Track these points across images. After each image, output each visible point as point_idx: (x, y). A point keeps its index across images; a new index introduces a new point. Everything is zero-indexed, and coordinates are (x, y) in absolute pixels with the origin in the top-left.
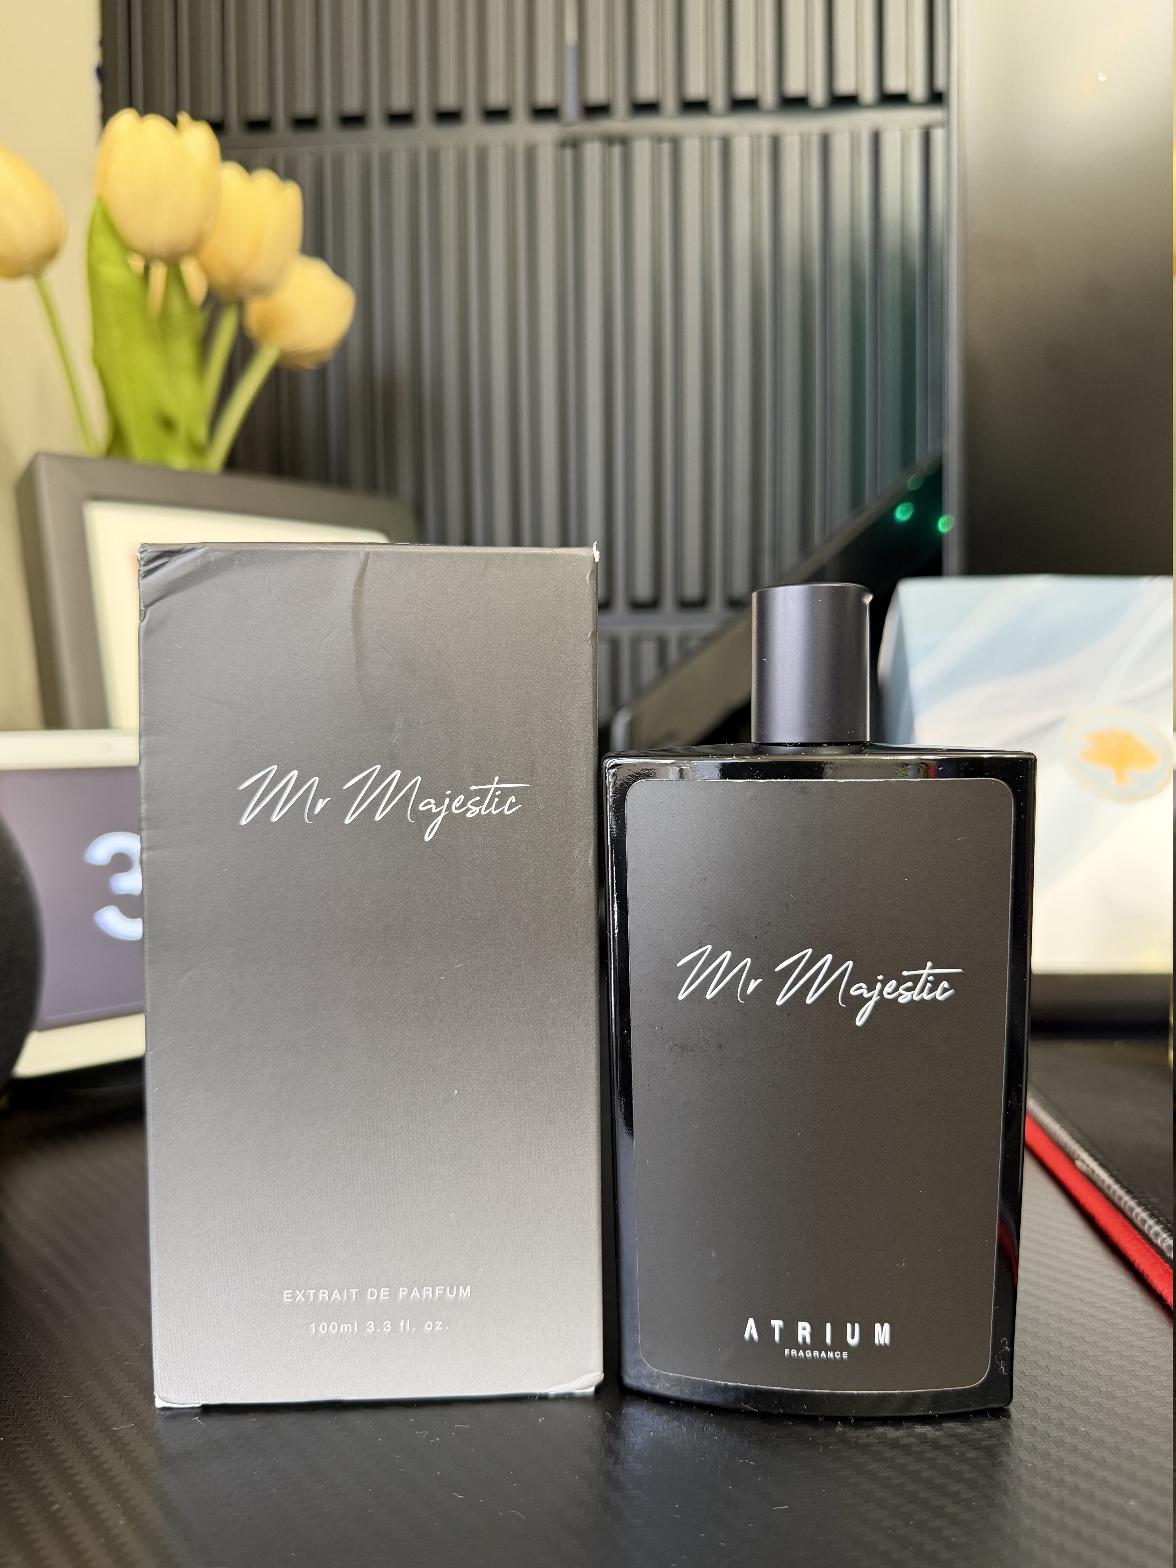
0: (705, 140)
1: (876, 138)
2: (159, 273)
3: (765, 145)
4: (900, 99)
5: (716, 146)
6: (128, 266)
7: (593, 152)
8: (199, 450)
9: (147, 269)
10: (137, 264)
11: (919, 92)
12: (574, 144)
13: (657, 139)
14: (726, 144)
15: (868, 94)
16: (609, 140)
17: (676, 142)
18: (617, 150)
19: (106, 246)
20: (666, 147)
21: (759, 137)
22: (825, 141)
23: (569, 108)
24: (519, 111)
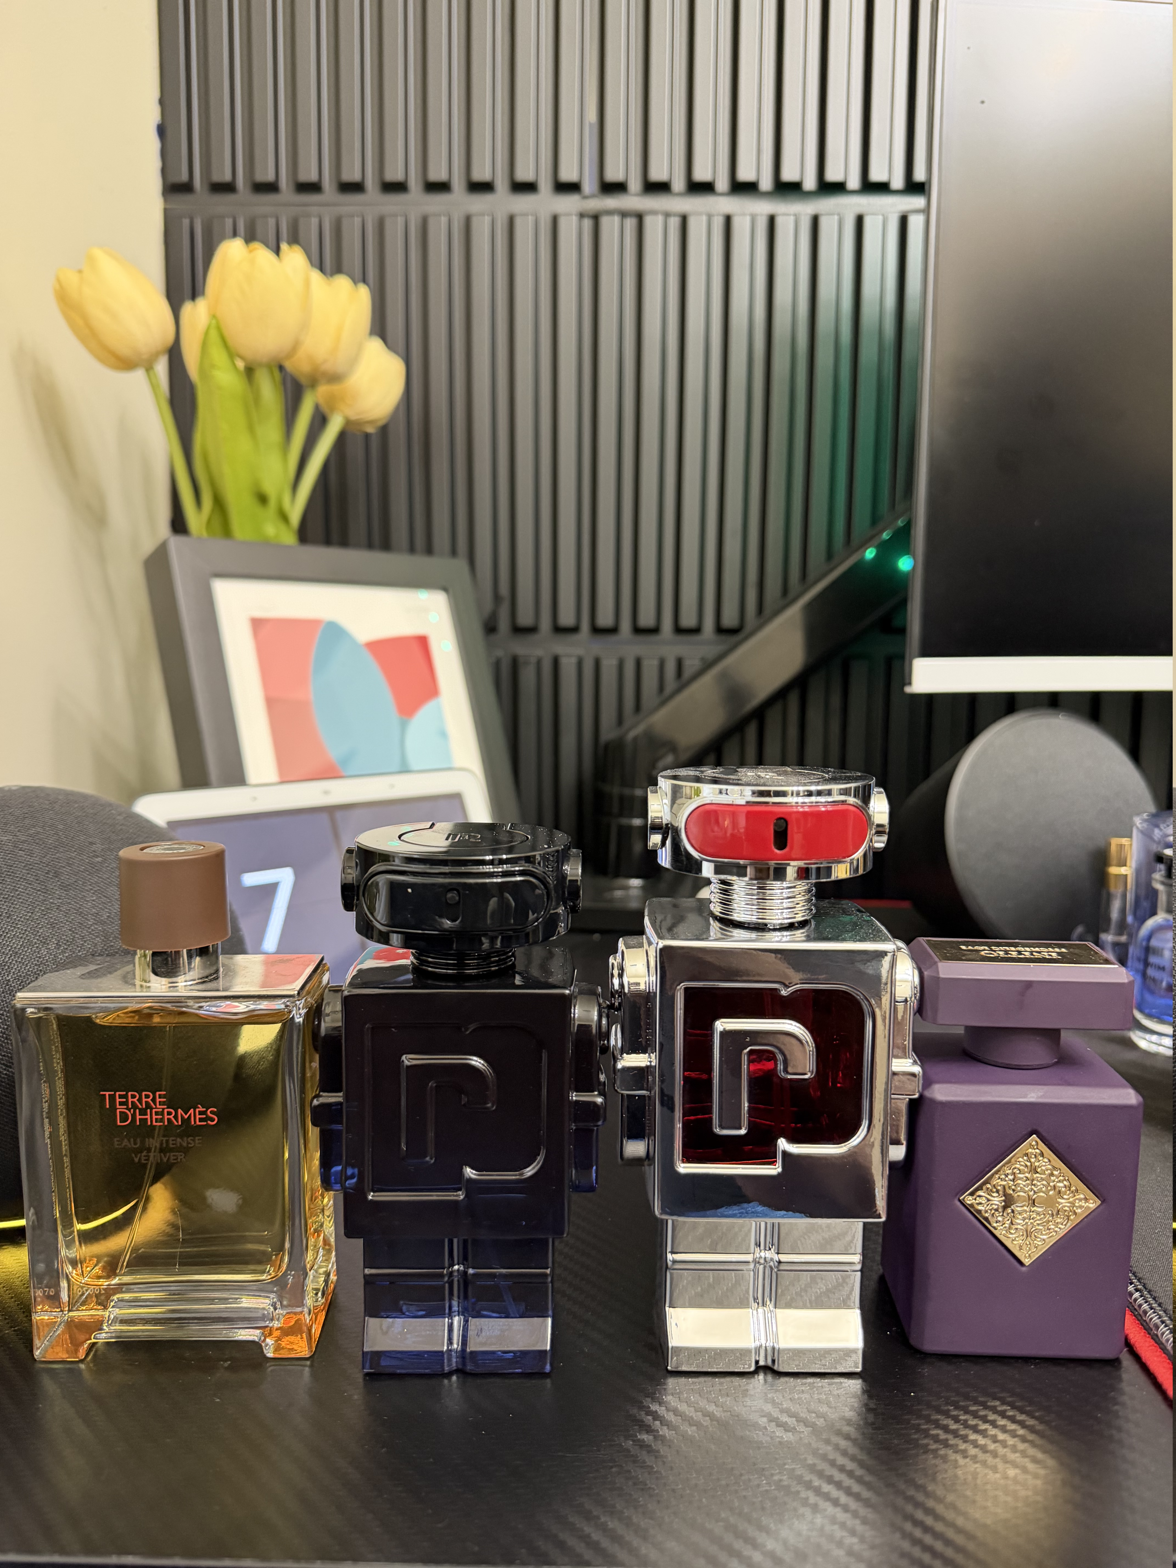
0: (710, 217)
1: (860, 221)
3: (762, 224)
4: (882, 188)
5: (719, 223)
6: (234, 368)
7: (610, 226)
11: (898, 182)
12: (594, 217)
13: (667, 215)
14: (728, 220)
15: (854, 182)
16: (624, 214)
17: (684, 219)
18: (632, 223)
20: (674, 223)
21: (757, 217)
22: (815, 224)
23: (589, 185)
24: (545, 185)
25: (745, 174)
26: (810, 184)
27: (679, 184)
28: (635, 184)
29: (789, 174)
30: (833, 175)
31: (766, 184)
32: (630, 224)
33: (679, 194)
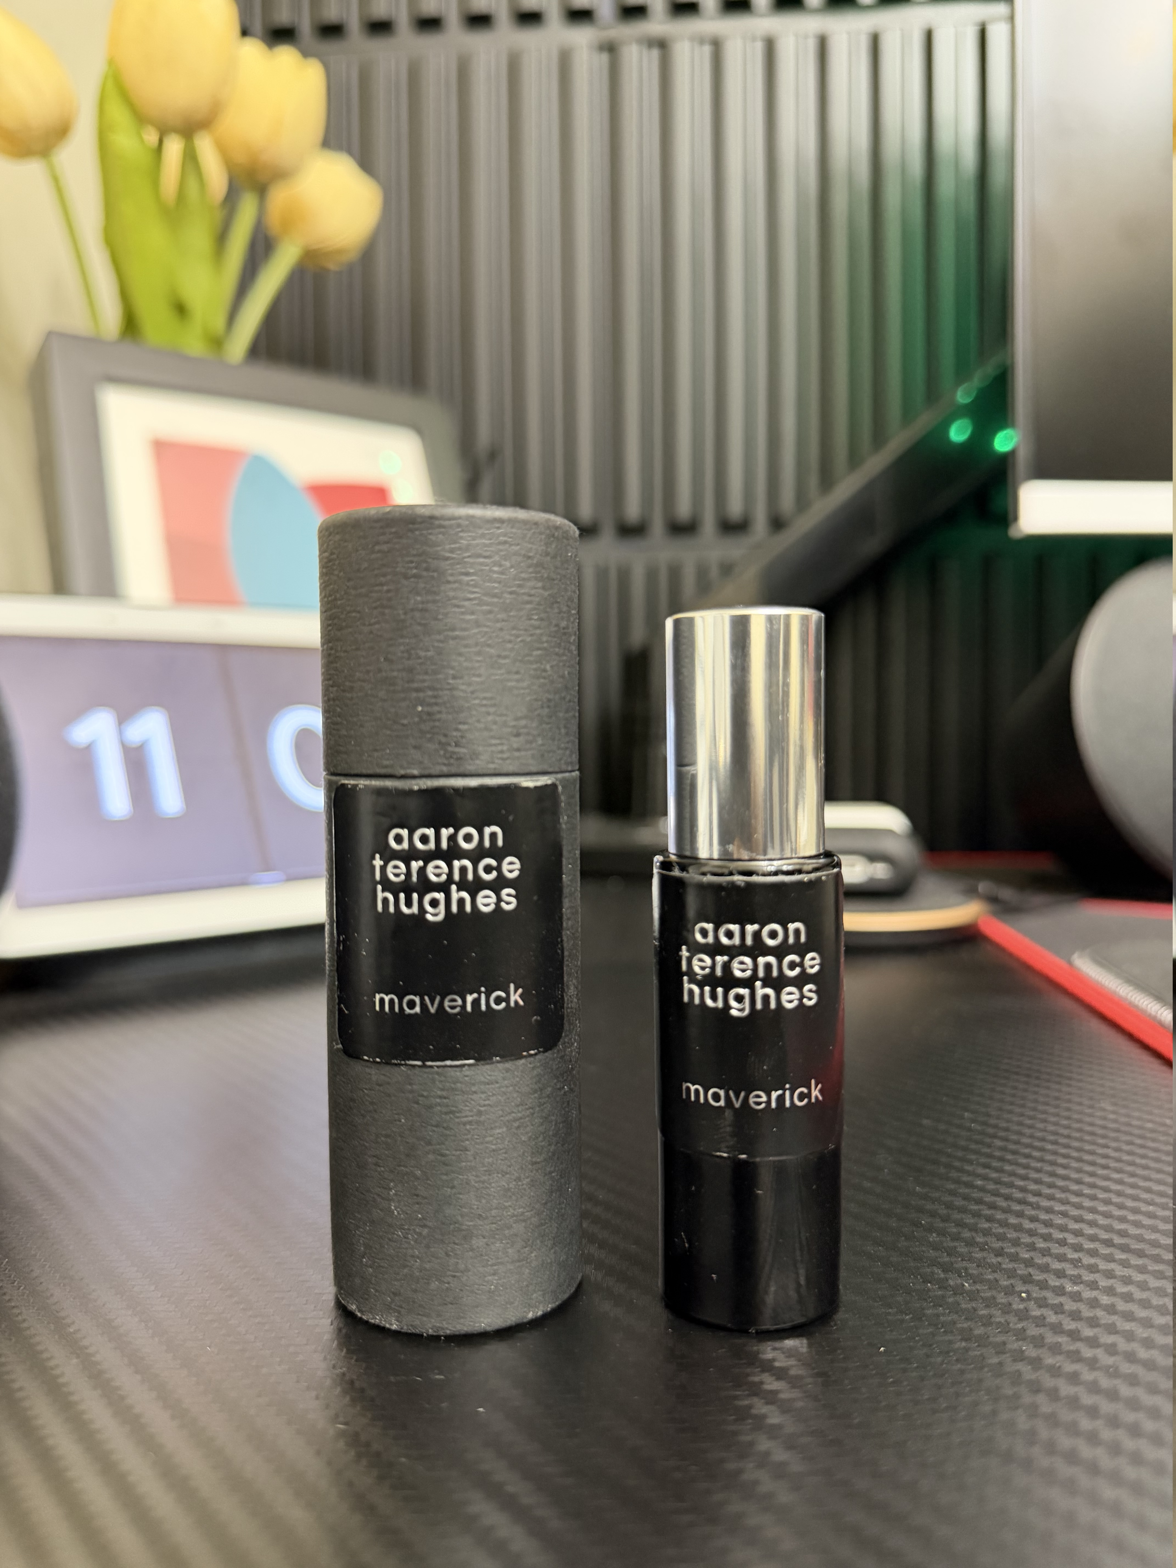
1: (929, 37)
2: (174, 148)
3: (811, 46)
5: (759, 48)
6: (142, 140)
7: (633, 55)
8: (217, 343)
9: (161, 142)
10: (151, 137)
12: (611, 49)
14: (770, 43)
17: (717, 46)
18: (655, 53)
19: (118, 114)
20: (707, 49)
21: (806, 37)
22: (875, 42)
23: (606, 10)
24: (554, 14)
28: (659, 6)
33: (712, 19)
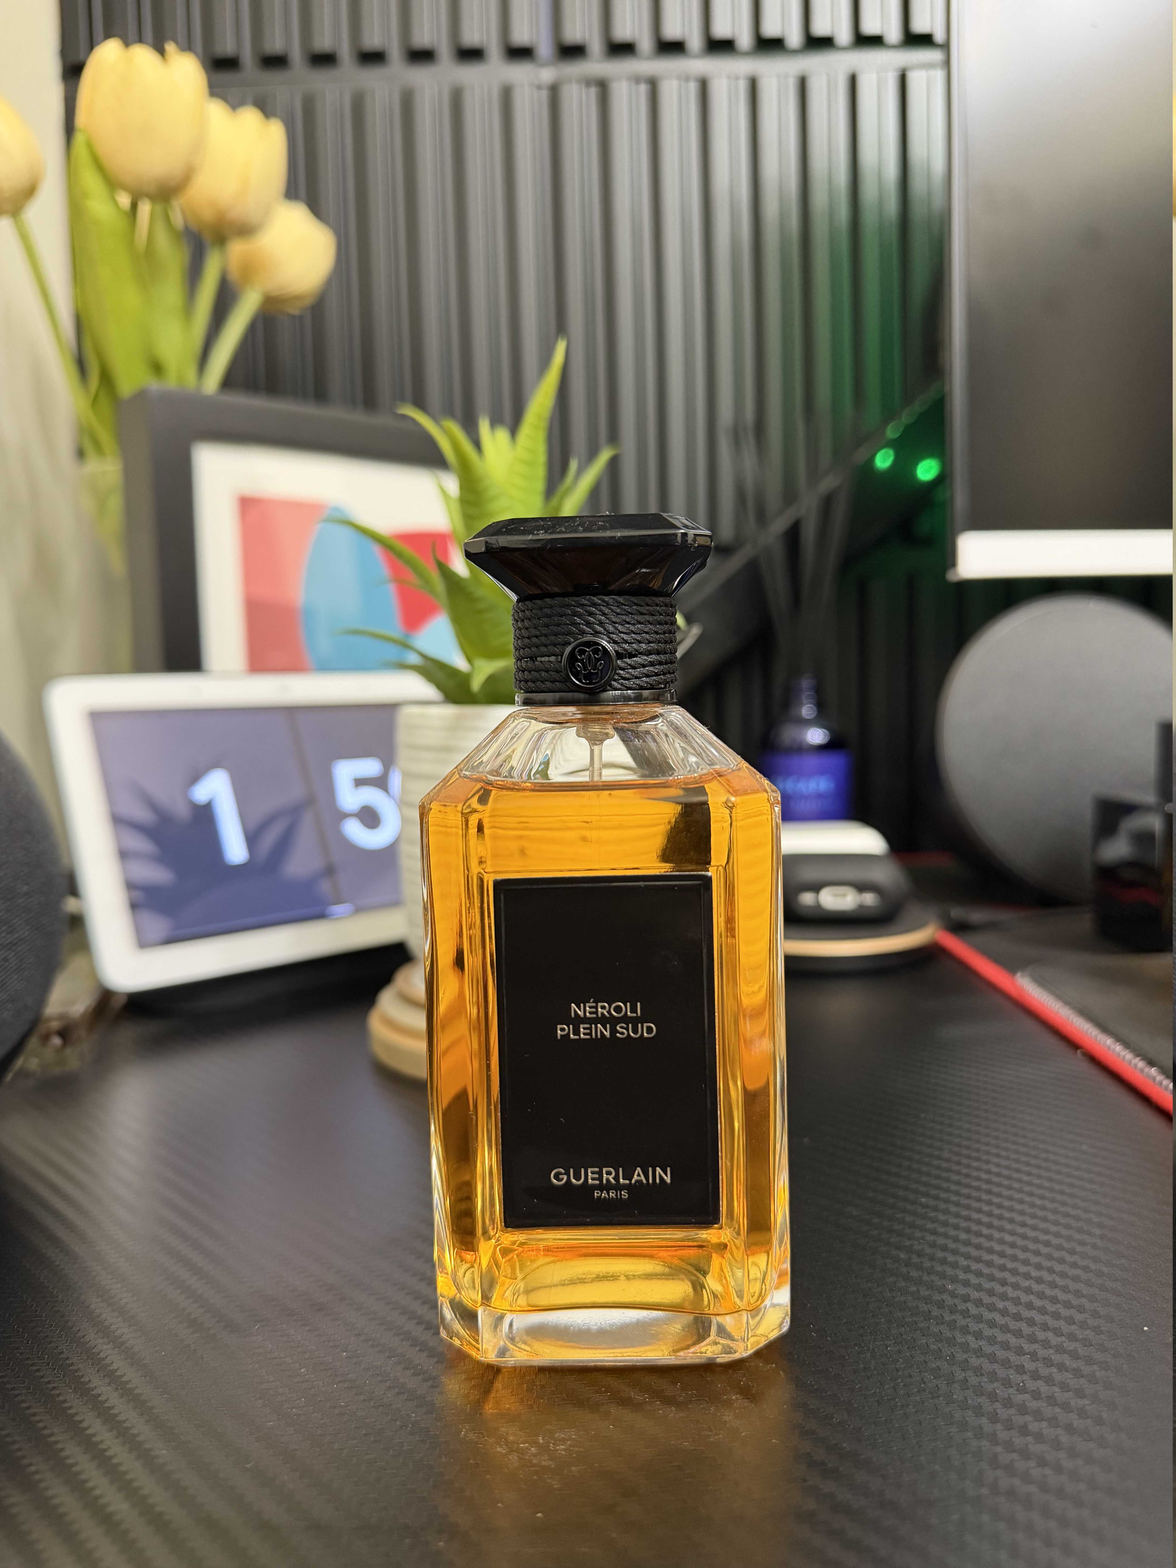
0: (683, 82)
1: (853, 82)
2: (146, 210)
3: (743, 87)
4: (875, 41)
5: (693, 88)
6: (115, 204)
7: (572, 96)
9: (134, 206)
10: (125, 200)
11: (894, 34)
13: (634, 80)
15: (844, 35)
16: (584, 82)
17: (653, 85)
19: (91, 181)
20: (643, 88)
21: (737, 78)
23: (545, 48)
24: (494, 51)
25: (721, 29)
26: (794, 39)
27: (646, 44)
28: (596, 46)
29: (770, 29)
30: (820, 29)
31: (745, 40)
32: (593, 91)
33: (647, 56)
